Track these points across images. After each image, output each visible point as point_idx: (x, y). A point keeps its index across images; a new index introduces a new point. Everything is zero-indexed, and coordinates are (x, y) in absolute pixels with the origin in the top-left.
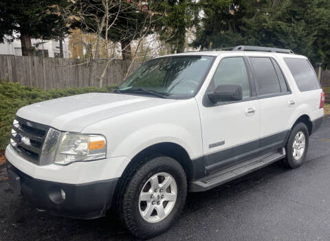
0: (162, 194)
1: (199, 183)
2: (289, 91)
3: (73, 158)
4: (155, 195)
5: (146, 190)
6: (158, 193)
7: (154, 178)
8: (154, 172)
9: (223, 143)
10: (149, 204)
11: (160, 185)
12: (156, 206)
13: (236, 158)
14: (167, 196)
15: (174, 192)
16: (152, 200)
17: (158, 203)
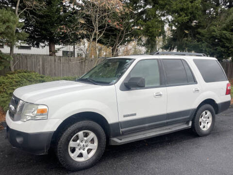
0: (87, 144)
1: (115, 139)
2: (195, 82)
3: (30, 118)
4: (82, 144)
5: (75, 140)
6: (84, 143)
7: (81, 134)
8: (80, 129)
9: (135, 114)
10: (77, 150)
11: (85, 138)
12: (82, 151)
13: (147, 125)
14: (90, 146)
15: (96, 144)
16: (79, 147)
17: (84, 150)
